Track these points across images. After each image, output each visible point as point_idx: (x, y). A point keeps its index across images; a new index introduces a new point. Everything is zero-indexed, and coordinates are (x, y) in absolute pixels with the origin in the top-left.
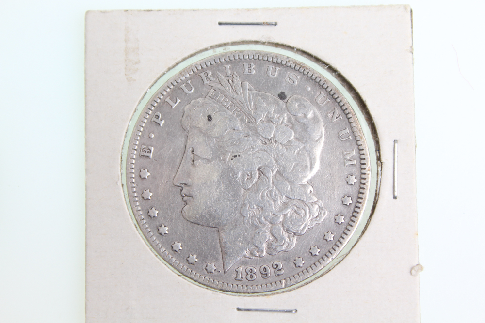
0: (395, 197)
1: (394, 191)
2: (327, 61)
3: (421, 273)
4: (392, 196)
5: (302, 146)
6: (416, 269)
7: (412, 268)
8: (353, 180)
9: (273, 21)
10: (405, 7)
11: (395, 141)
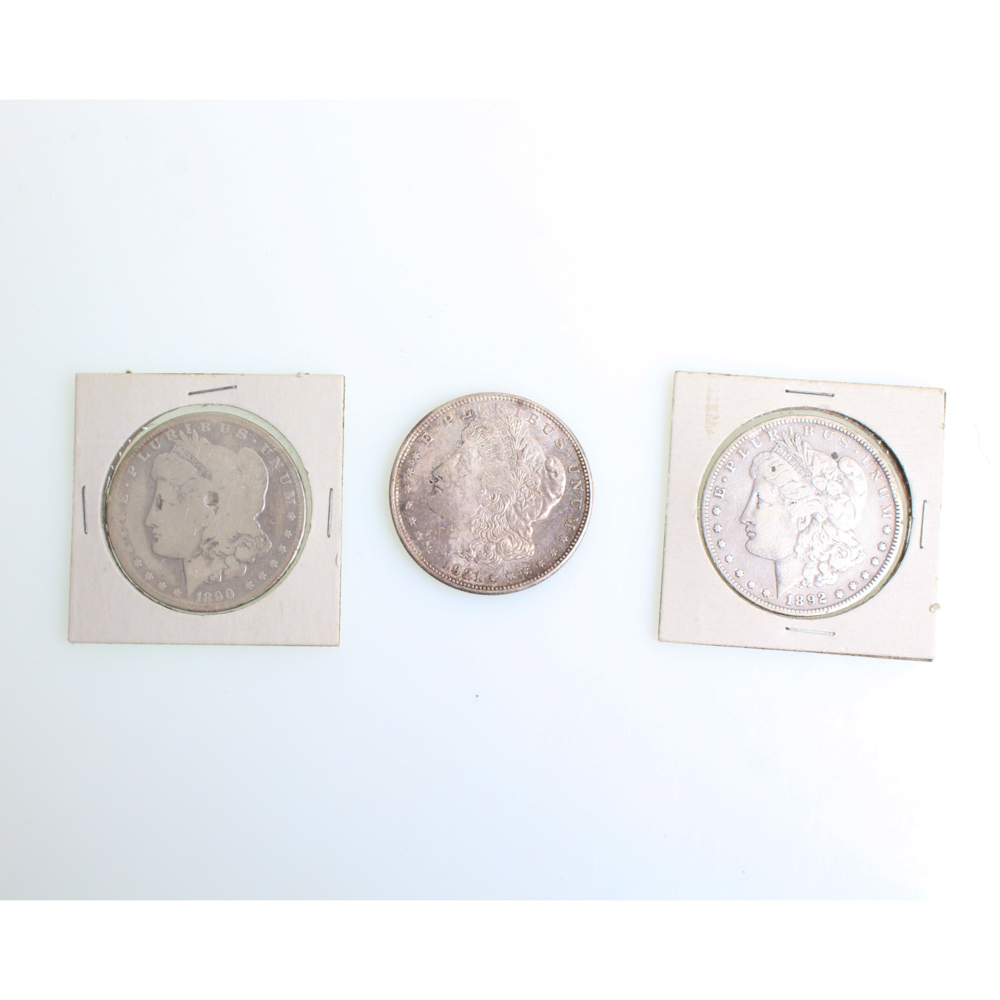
0: (921, 547)
1: (921, 542)
2: (874, 430)
3: (938, 611)
4: (919, 546)
5: (847, 498)
6: (934, 607)
7: (932, 606)
8: (888, 530)
9: (831, 393)
10: (941, 390)
11: (925, 501)
